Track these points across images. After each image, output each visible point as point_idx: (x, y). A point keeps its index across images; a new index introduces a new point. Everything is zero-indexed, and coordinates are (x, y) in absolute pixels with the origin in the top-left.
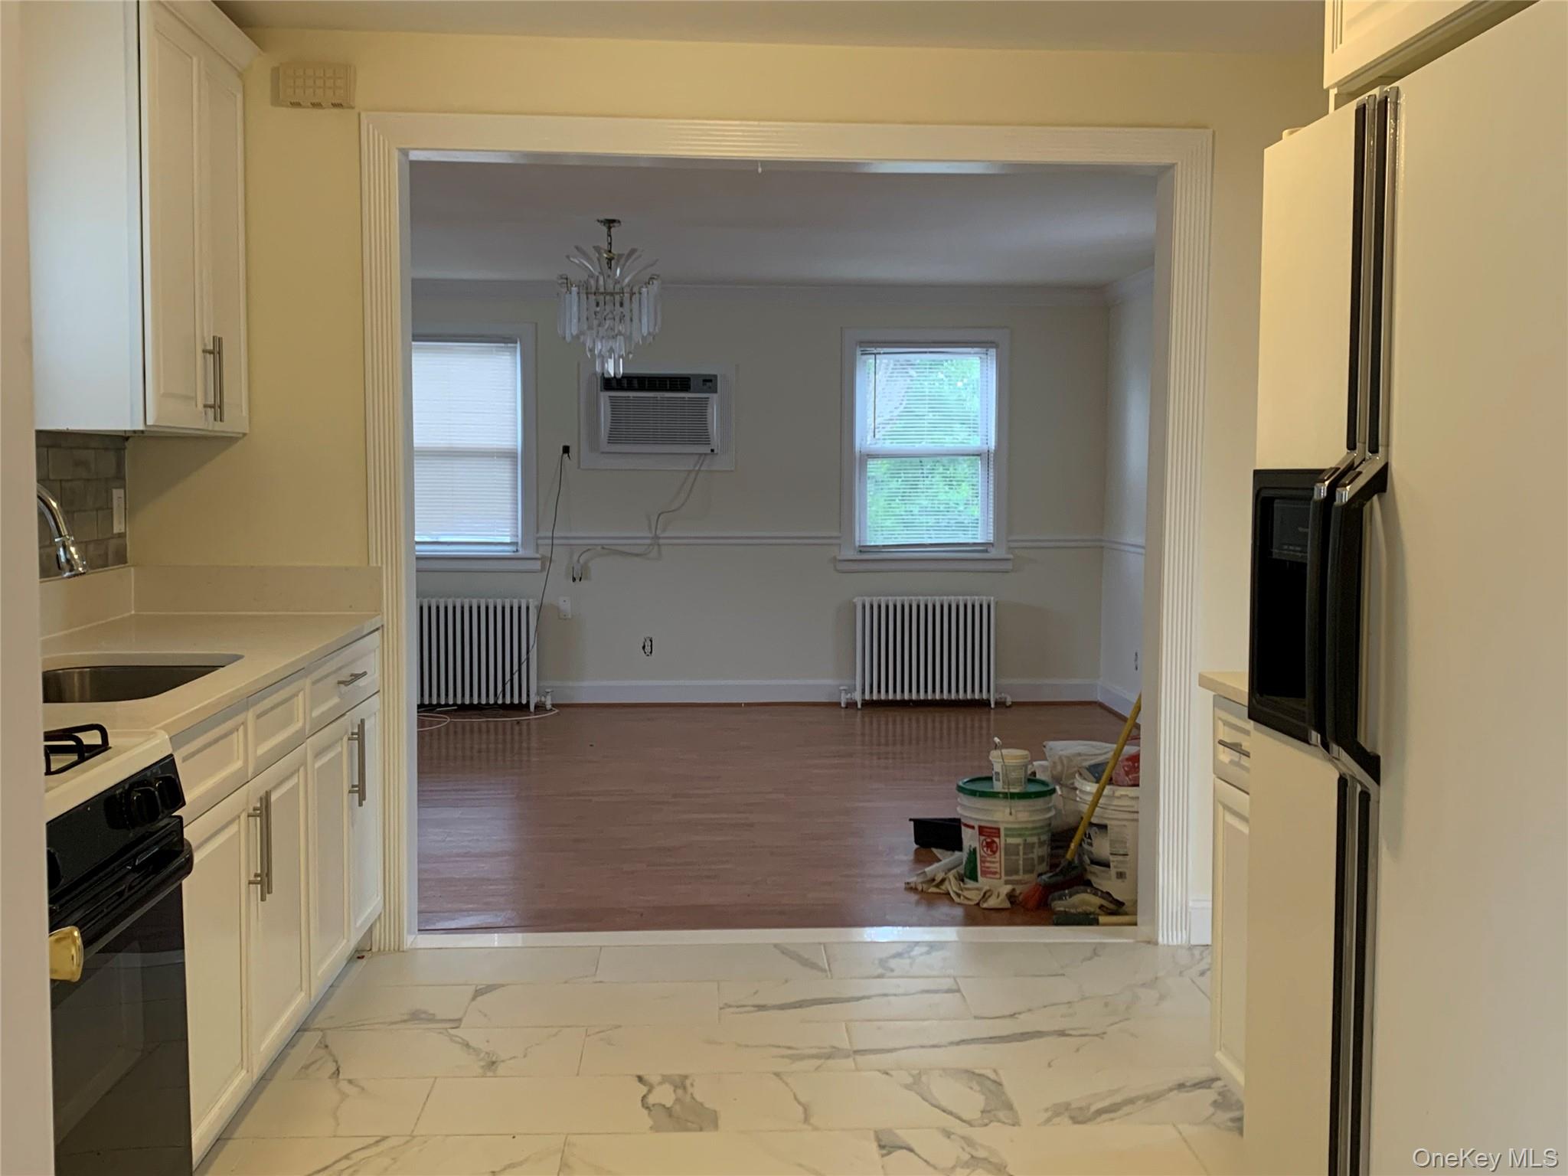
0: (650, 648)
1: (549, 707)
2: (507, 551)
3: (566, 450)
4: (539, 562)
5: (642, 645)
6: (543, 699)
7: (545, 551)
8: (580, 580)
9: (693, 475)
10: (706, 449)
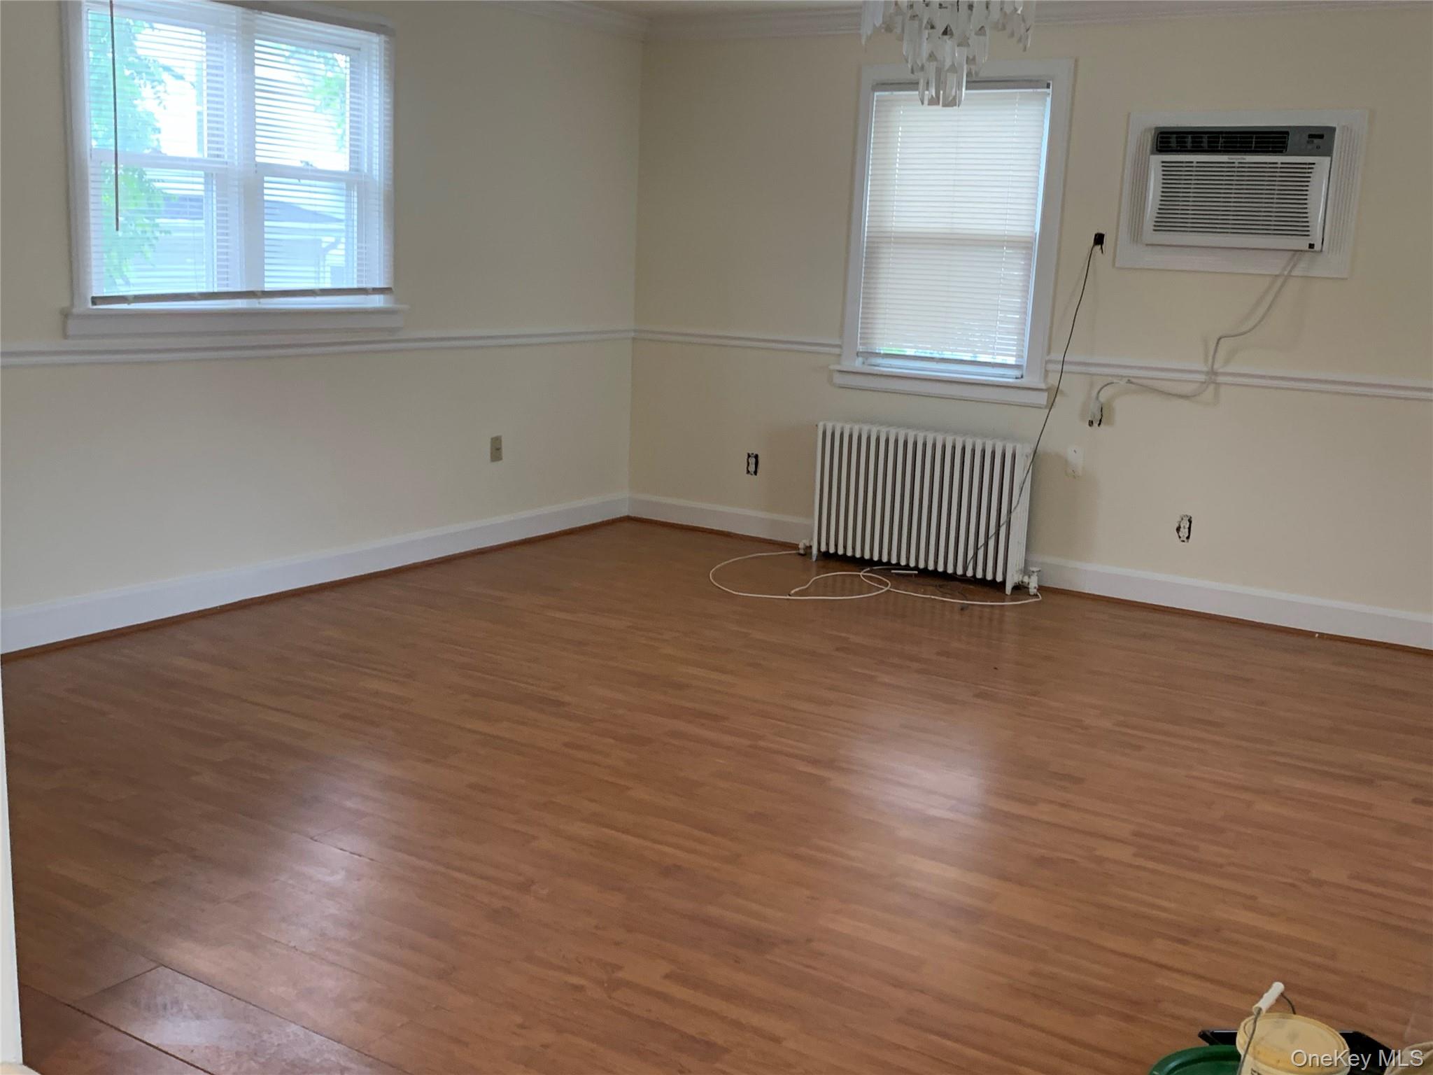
0: (1187, 530)
1: (1033, 591)
2: (1009, 377)
3: (1099, 239)
4: (1046, 394)
5: (1177, 525)
6: (1026, 579)
7: (1053, 380)
8: (1099, 424)
9: (1279, 282)
10: (1303, 244)
